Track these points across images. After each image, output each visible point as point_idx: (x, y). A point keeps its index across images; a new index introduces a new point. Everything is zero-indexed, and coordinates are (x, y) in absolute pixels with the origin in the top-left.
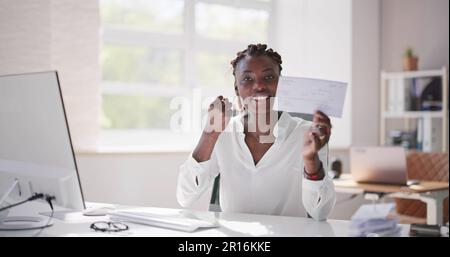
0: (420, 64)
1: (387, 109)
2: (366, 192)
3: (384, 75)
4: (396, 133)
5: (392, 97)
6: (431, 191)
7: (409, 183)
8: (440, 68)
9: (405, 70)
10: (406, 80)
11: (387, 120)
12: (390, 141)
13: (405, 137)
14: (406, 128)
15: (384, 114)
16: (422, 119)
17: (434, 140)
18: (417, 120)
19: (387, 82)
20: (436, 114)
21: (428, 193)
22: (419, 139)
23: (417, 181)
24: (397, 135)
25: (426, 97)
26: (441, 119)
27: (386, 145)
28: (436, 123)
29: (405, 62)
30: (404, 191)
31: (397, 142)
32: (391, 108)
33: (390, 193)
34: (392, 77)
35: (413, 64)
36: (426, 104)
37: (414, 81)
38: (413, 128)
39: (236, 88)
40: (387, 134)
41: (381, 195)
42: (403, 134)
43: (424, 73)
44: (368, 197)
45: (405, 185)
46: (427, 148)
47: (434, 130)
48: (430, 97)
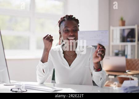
0: (126, 23)
1: (113, 41)
2: (109, 75)
3: (112, 28)
4: (116, 51)
5: (115, 37)
6: (136, 74)
7: (127, 71)
8: (134, 25)
9: (120, 26)
10: (121, 30)
11: (113, 46)
12: (114, 54)
13: (120, 52)
14: (120, 49)
15: (111, 44)
16: (127, 45)
17: (132, 54)
18: (125, 46)
19: (113, 30)
20: (133, 44)
21: (135, 75)
22: (126, 53)
23: (129, 70)
24: (117, 52)
25: (129, 36)
26: (135, 46)
27: (112, 56)
28: (133, 47)
29: (120, 23)
30: (125, 75)
31: (117, 54)
32: (115, 41)
33: (119, 75)
34: (115, 28)
35: (123, 23)
36: (129, 39)
37: (124, 30)
38: (123, 49)
39: (60, 33)
40: (113, 52)
41: (115, 76)
42: (119, 51)
43: (128, 27)
44: (110, 77)
45: (125, 72)
46: (129, 57)
47: (132, 50)
48: (130, 36)
